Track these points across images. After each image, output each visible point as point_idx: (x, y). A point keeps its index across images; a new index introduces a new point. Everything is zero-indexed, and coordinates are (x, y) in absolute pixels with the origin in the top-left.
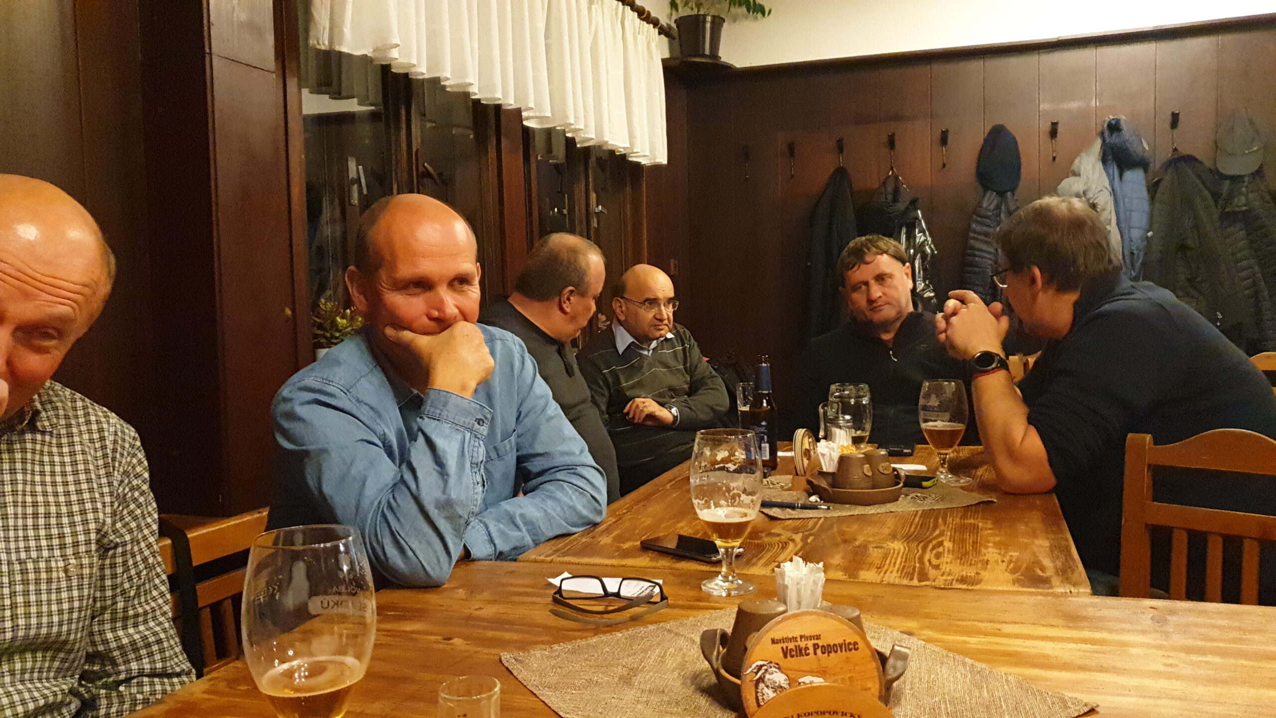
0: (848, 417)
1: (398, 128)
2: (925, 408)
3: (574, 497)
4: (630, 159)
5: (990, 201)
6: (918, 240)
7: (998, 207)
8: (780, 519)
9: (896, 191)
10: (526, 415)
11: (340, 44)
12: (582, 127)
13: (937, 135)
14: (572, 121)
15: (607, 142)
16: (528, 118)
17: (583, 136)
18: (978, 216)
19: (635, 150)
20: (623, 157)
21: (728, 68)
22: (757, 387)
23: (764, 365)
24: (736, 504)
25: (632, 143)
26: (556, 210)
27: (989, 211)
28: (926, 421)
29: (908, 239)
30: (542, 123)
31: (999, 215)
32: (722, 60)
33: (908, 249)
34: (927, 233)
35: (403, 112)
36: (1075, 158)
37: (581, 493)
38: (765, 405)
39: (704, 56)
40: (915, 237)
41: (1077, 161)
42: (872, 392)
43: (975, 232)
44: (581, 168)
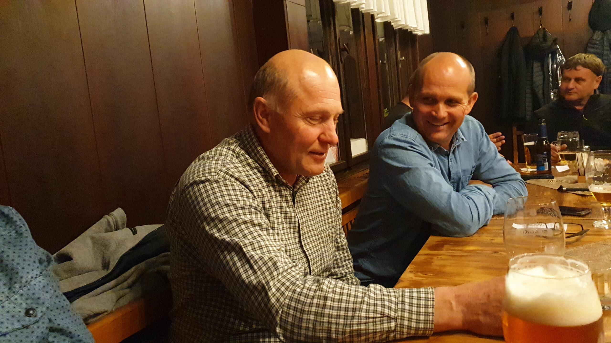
1: (330, 28)
4: (414, 33)
5: (597, 36)
6: (559, 60)
7: (603, 38)
9: (545, 37)
12: (400, 19)
13: (566, 4)
14: (397, 17)
15: (407, 26)
16: (377, 18)
18: (592, 44)
20: (411, 32)
27: (597, 41)
30: (382, 19)
31: (602, 43)
34: (563, 56)
35: (332, 21)
44: (393, 40)
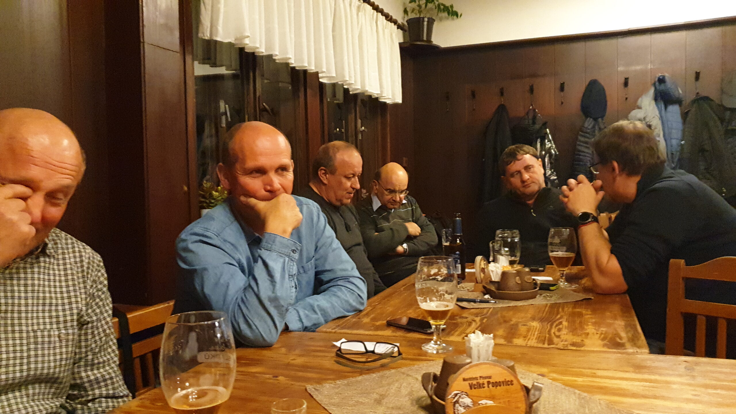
0: (507, 249)
1: (248, 84)
2: (551, 244)
3: (348, 295)
4: (381, 100)
5: (589, 123)
6: (547, 146)
7: (594, 127)
8: (467, 308)
9: (534, 118)
10: (320, 248)
11: (216, 36)
12: (353, 82)
13: (558, 85)
14: (347, 79)
15: (367, 91)
16: (322, 77)
17: (353, 87)
18: (582, 132)
19: (383, 95)
20: (377, 99)
21: (437, 48)
22: (454, 231)
23: (458, 218)
24: (441, 300)
25: (382, 92)
26: (338, 129)
27: (589, 129)
28: (552, 251)
29: (541, 145)
30: (330, 80)
31: (594, 132)
32: (434, 43)
33: (541, 151)
34: (552, 142)
35: (251, 74)
36: (638, 98)
37: (352, 293)
38: (458, 242)
39: (423, 41)
40: (545, 144)
41: (640, 99)
42: (521, 234)
43: (580, 141)
44: (352, 105)
